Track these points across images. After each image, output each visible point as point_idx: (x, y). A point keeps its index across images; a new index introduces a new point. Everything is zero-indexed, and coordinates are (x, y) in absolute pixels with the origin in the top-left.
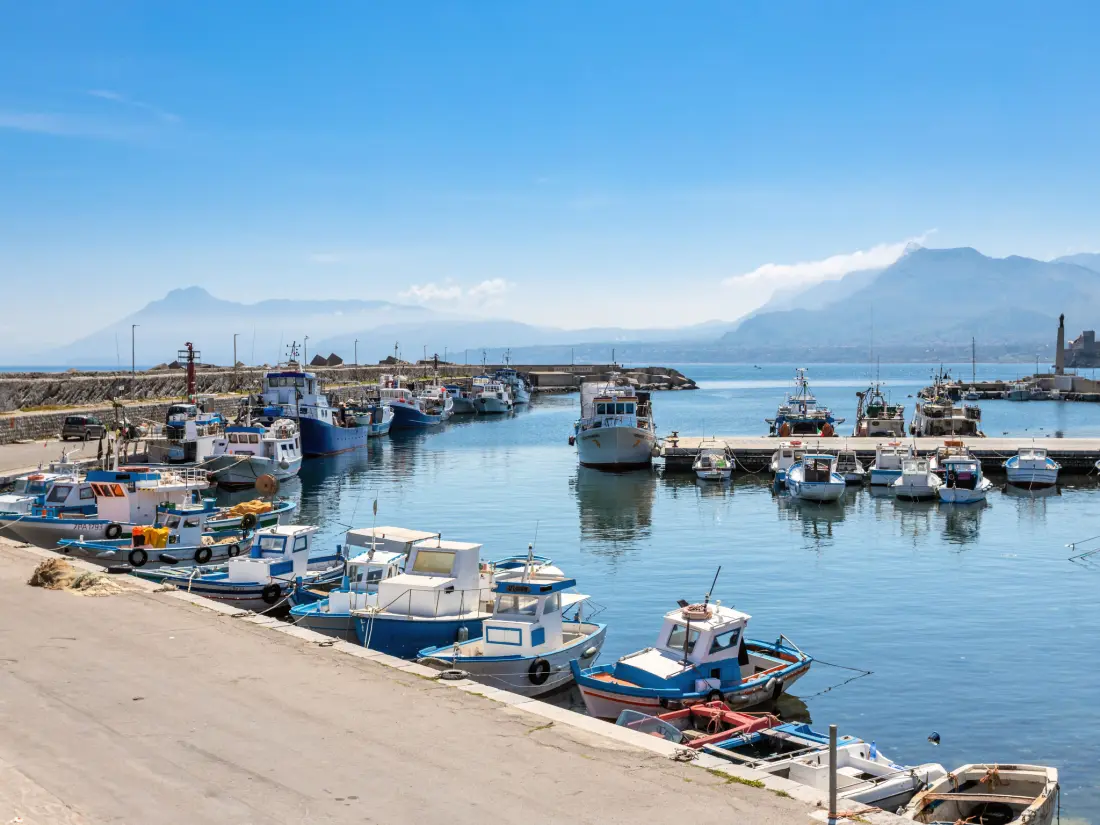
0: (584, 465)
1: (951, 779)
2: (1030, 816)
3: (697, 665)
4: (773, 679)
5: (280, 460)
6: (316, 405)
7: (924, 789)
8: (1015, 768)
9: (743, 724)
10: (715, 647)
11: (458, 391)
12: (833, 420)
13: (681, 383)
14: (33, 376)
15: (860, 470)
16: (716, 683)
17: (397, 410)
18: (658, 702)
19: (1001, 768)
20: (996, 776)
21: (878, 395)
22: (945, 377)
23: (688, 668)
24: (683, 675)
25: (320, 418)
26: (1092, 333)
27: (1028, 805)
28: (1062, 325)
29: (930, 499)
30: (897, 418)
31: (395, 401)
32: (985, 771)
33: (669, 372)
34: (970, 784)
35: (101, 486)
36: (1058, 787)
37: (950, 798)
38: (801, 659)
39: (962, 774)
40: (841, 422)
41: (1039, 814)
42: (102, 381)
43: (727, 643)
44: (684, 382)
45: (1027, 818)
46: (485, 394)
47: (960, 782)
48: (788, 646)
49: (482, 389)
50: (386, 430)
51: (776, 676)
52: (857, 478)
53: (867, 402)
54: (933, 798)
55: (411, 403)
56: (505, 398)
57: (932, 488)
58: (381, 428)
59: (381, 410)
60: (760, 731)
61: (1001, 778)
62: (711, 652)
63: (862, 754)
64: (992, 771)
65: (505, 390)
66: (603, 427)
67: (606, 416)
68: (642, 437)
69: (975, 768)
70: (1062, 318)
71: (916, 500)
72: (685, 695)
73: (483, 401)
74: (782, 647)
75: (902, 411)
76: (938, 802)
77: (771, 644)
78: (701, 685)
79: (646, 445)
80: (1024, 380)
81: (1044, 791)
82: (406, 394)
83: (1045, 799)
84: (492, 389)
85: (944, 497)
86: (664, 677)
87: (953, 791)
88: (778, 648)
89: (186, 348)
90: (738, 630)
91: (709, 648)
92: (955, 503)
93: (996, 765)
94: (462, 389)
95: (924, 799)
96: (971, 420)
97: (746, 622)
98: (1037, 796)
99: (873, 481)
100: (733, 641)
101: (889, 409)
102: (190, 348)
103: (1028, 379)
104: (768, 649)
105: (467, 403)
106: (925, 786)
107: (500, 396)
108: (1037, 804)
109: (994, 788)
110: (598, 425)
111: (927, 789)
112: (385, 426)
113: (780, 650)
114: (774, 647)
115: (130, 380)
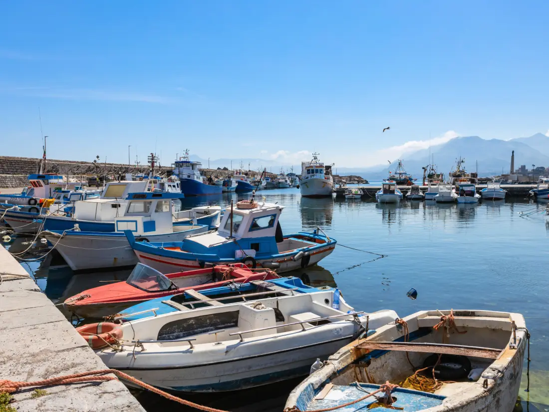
0: (303, 196)
1: (400, 325)
2: (494, 378)
3: (238, 239)
4: (301, 252)
5: (167, 191)
6: (194, 174)
7: (361, 336)
8: (473, 314)
9: (243, 276)
10: (254, 227)
11: (270, 179)
12: (412, 179)
13: (362, 182)
14: (82, 163)
15: (421, 194)
16: (252, 253)
17: (239, 183)
18: (196, 264)
19: (457, 314)
20: (451, 322)
21: (432, 170)
22: (462, 162)
23: (231, 241)
24: (224, 245)
25: (196, 179)
26: (524, 166)
27: (493, 360)
28: (513, 155)
29: (453, 202)
30: (440, 178)
31: (239, 180)
32: (439, 318)
33: (358, 177)
34: (422, 332)
35: (37, 182)
36: (527, 335)
37: (396, 348)
38: (327, 241)
39: (415, 320)
40: (416, 180)
41: (507, 374)
42: (114, 167)
43: (267, 225)
44: (363, 181)
45: (490, 382)
46: (280, 181)
47: (411, 330)
48: (323, 235)
49: (279, 179)
50: (234, 190)
51: (304, 251)
52: (420, 197)
53: (427, 173)
54: (371, 347)
55: (246, 181)
56: (288, 182)
57: (452, 197)
58: (231, 189)
59: (231, 182)
60: (251, 282)
61: (458, 324)
62: (250, 230)
63: (327, 301)
64: (447, 317)
65: (289, 179)
66: (309, 178)
67: (311, 174)
68: (327, 183)
69: (429, 314)
70: (513, 152)
71: (446, 203)
72: (221, 259)
73: (279, 183)
74: (318, 235)
75: (442, 175)
76: (378, 354)
77: (311, 234)
78: (239, 253)
79: (329, 188)
80: (497, 177)
81: (511, 340)
82: (244, 177)
83: (514, 351)
84: (283, 179)
85: (459, 201)
86: (207, 246)
87: (401, 339)
88: (314, 236)
89: (151, 155)
90: (275, 216)
91: (249, 227)
92: (465, 203)
93: (452, 311)
94: (271, 179)
95: (357, 349)
96: (473, 178)
97: (281, 210)
98: (504, 347)
99: (426, 198)
100: (271, 224)
101: (437, 175)
102: (152, 156)
103: (499, 176)
104: (309, 237)
105: (274, 184)
106: (365, 333)
107: (286, 181)
108: (504, 359)
109: (448, 336)
110: (307, 178)
111: (365, 336)
112: (233, 188)
113: (316, 237)
114: (312, 236)
115: (128, 168)
